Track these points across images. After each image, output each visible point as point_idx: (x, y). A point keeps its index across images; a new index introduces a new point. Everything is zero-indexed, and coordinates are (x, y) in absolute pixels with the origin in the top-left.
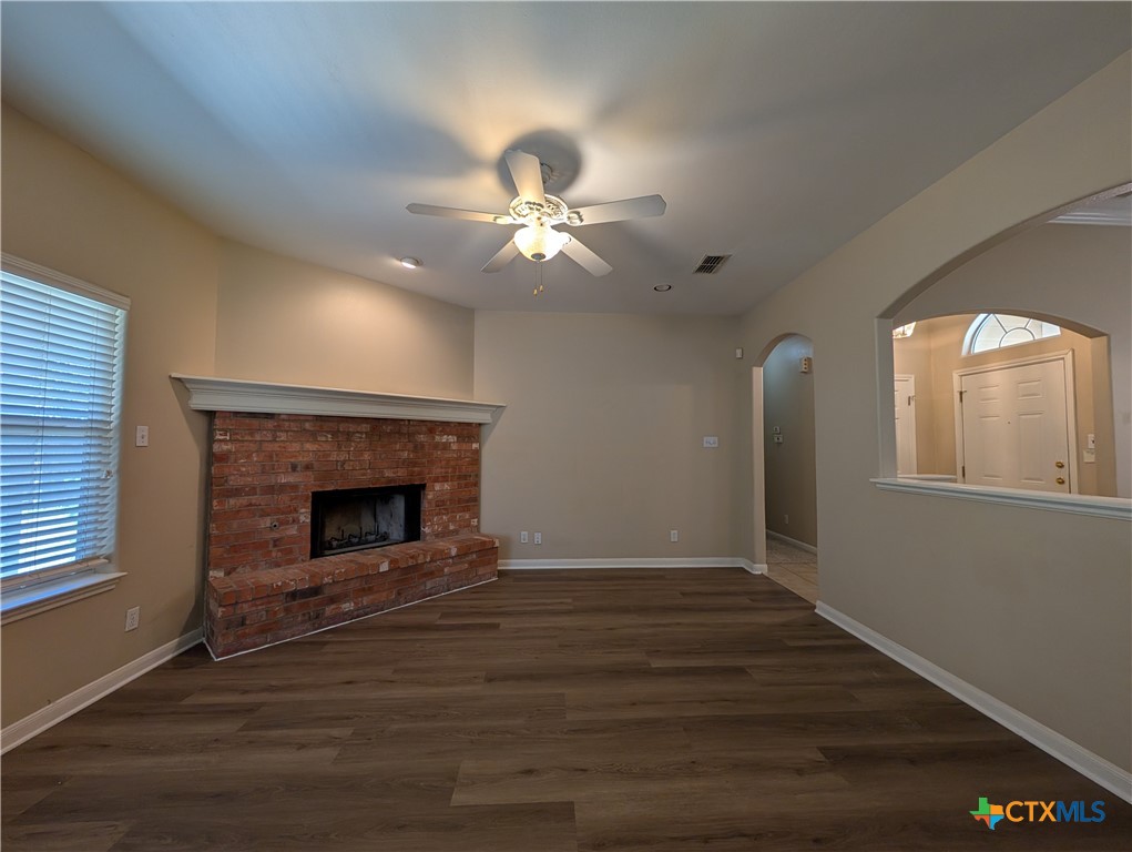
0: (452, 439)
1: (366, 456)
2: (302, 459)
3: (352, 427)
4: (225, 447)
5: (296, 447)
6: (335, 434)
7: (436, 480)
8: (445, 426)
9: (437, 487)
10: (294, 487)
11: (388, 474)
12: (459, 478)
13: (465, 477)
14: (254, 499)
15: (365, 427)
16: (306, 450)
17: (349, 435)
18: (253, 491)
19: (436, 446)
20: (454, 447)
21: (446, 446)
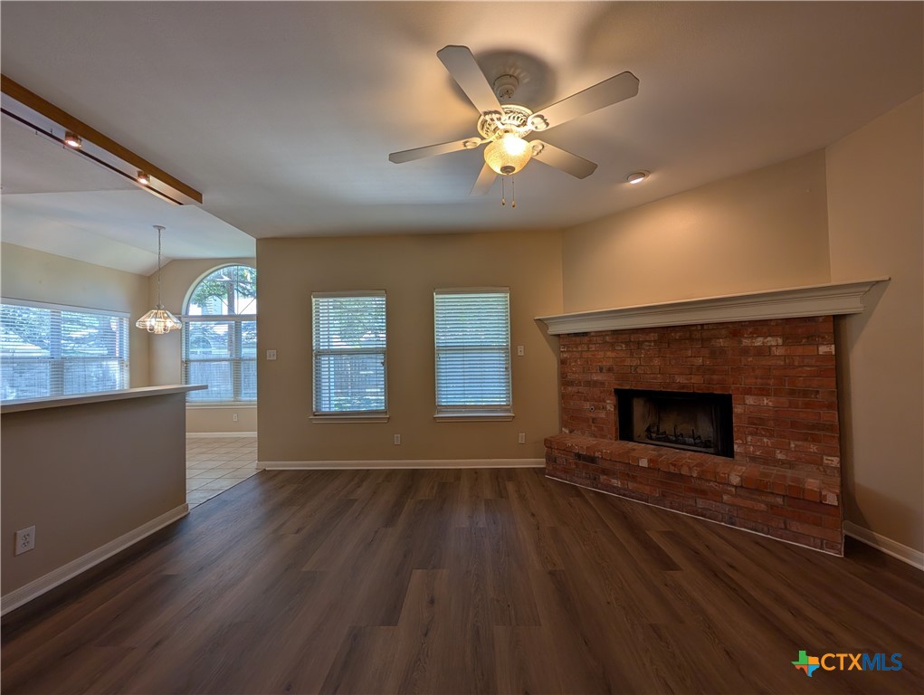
0: (771, 341)
1: (656, 362)
2: (606, 364)
3: (641, 337)
4: (565, 356)
5: (601, 354)
6: (627, 343)
7: (748, 392)
8: (760, 326)
9: (750, 400)
10: (602, 384)
11: (680, 379)
12: (792, 392)
13: (805, 393)
14: (581, 389)
15: (653, 336)
16: (608, 357)
17: (639, 344)
18: (579, 384)
19: (745, 351)
20: (779, 352)
21: (762, 352)
